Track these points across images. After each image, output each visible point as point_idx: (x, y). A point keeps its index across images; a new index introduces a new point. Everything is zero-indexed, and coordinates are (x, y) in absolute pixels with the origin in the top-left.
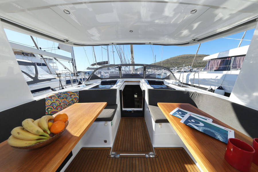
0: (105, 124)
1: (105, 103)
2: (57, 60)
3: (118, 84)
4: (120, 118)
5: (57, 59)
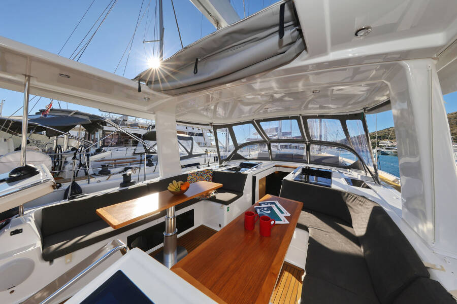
0: (221, 206)
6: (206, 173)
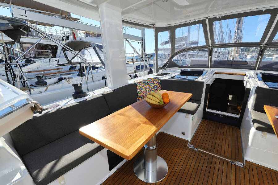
0: (186, 116)
1: (190, 95)
2: (128, 42)
3: (206, 76)
4: (201, 120)
5: (128, 40)
6: (153, 82)
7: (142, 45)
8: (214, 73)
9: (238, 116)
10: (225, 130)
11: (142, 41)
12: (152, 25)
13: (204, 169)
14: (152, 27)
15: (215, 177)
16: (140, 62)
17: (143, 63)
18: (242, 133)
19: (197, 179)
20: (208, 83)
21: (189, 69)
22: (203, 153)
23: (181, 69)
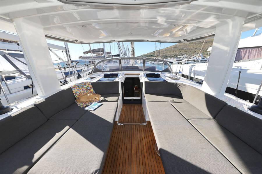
2: (51, 51)
3: (120, 77)
4: (122, 105)
5: (51, 49)
7: (67, 54)
8: (124, 74)
9: (140, 98)
10: (135, 107)
11: (66, 50)
12: (76, 41)
13: (129, 134)
14: (76, 43)
15: (135, 136)
16: (68, 69)
17: (71, 70)
18: (143, 107)
19: (126, 142)
20: (122, 82)
21: (109, 73)
22: (126, 125)
23: (104, 73)
